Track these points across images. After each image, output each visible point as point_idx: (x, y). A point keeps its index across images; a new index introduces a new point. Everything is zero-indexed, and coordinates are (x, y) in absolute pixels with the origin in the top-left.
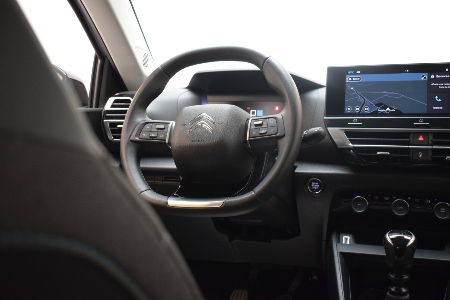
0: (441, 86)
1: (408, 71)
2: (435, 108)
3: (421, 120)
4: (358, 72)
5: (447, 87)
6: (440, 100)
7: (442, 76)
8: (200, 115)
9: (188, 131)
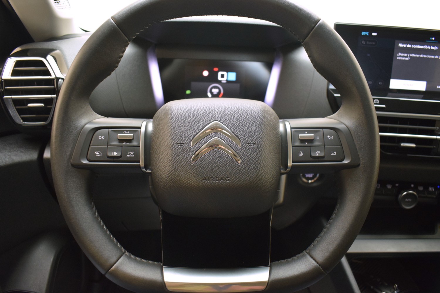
8: (209, 124)
9: (191, 158)
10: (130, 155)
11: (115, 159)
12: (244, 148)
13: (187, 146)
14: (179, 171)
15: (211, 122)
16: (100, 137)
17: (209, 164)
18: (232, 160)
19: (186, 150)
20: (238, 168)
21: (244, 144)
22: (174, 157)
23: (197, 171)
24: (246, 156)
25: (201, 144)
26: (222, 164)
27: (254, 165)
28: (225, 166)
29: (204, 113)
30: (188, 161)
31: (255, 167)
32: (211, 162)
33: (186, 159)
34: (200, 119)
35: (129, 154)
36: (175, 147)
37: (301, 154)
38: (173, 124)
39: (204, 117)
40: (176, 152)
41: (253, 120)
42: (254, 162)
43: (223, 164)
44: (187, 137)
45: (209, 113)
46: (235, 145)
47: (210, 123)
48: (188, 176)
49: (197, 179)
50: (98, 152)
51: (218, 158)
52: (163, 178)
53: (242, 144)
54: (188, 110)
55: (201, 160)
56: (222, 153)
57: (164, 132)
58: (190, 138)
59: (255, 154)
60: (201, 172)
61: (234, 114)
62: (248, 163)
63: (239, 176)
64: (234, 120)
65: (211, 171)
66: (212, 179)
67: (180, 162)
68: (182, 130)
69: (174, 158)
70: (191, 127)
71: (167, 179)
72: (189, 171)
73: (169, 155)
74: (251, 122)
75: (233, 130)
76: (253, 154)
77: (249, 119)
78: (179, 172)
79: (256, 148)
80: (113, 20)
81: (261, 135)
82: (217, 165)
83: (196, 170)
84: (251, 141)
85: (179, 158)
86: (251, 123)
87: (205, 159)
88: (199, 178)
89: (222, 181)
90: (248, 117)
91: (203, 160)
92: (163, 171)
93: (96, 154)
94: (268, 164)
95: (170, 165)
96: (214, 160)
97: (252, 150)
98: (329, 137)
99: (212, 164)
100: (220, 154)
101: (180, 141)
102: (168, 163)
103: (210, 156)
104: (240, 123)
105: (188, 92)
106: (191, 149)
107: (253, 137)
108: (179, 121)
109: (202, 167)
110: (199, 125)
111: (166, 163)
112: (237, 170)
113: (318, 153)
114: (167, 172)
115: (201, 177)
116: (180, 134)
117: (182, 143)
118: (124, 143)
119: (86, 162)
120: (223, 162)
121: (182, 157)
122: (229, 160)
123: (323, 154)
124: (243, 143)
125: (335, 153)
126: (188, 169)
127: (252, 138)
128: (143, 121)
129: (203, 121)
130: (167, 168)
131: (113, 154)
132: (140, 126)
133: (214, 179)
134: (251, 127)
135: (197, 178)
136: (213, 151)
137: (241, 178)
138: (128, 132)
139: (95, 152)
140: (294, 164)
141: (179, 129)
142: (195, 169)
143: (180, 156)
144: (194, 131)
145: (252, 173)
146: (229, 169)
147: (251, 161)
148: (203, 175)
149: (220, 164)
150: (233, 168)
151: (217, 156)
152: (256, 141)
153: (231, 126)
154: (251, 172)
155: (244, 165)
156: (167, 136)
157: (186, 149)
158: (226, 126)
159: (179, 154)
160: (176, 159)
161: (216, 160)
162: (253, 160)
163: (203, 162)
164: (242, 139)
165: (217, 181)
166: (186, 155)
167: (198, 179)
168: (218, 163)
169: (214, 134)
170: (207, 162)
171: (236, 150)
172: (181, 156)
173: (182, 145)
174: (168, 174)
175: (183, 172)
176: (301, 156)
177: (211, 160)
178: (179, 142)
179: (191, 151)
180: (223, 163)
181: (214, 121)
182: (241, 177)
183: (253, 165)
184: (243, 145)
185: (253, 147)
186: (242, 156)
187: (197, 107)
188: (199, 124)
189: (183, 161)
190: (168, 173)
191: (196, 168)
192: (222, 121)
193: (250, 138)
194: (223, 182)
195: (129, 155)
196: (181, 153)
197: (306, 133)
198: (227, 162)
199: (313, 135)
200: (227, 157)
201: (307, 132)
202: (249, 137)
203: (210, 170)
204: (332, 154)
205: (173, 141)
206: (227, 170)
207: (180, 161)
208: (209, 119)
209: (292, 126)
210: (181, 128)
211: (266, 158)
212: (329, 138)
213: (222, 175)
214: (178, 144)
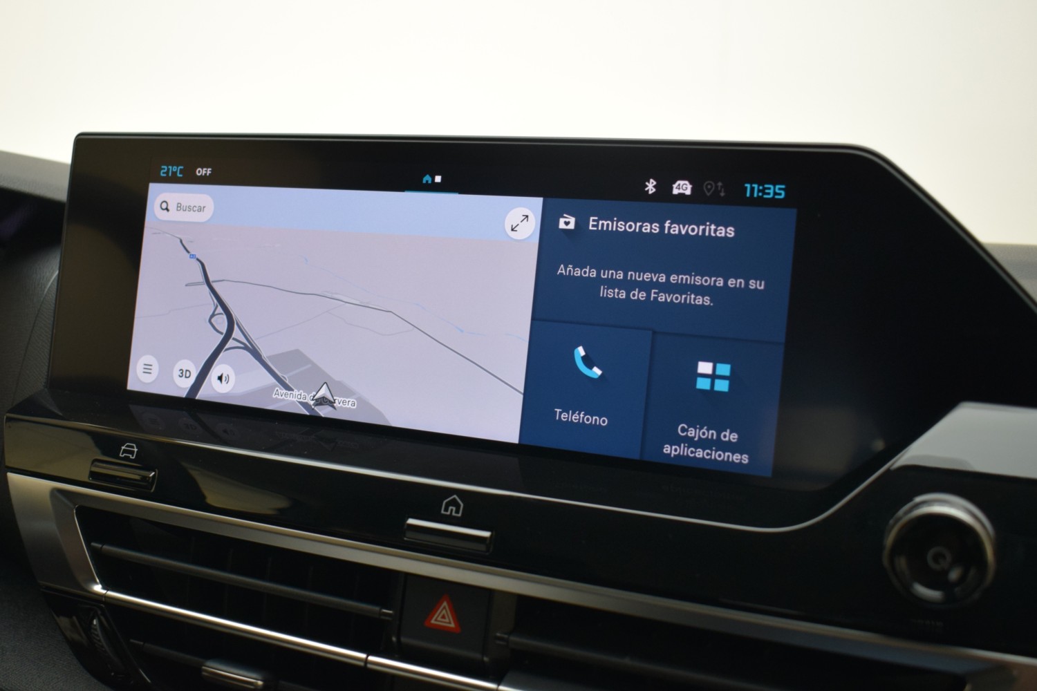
0: (612, 283)
1: (438, 179)
2: (564, 416)
3: (454, 503)
4: (201, 172)
5: (642, 296)
6: (597, 372)
7: (621, 226)
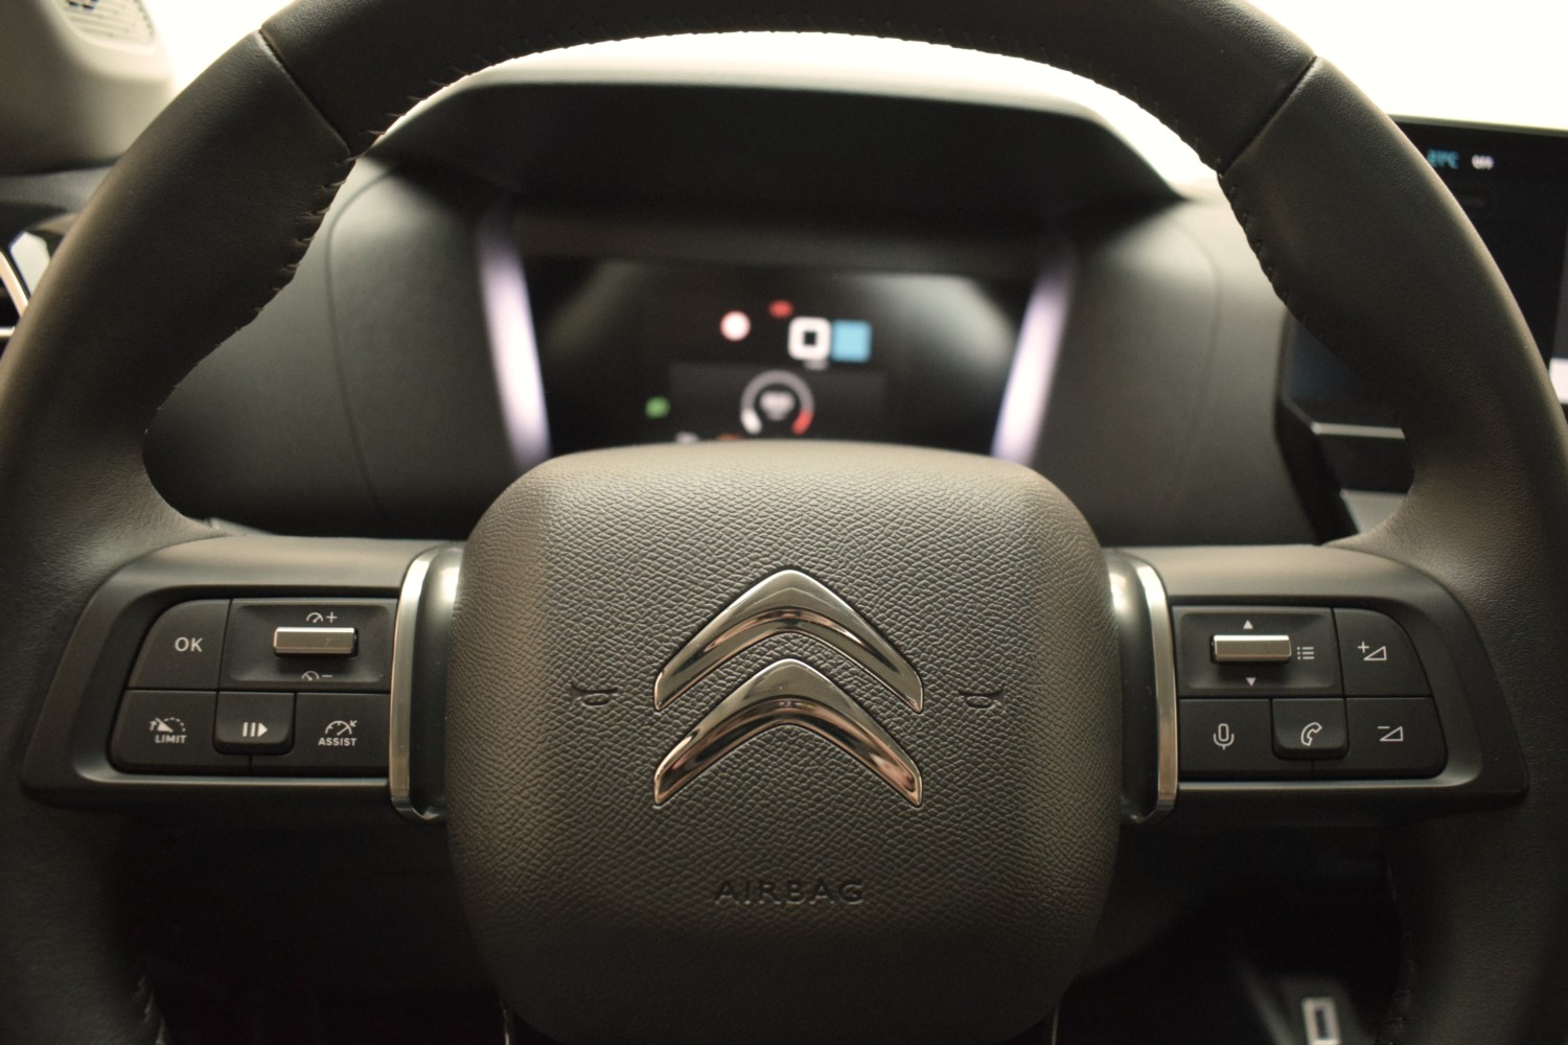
8: (751, 585)
9: (654, 772)
10: (339, 735)
11: (258, 761)
12: (939, 720)
13: (631, 707)
14: (585, 846)
15: (765, 576)
16: (182, 644)
17: (753, 805)
18: (877, 783)
19: (623, 727)
20: (907, 827)
21: (943, 696)
22: (560, 763)
23: (686, 846)
24: (950, 762)
25: (707, 694)
26: (821, 809)
27: (994, 810)
28: (838, 817)
29: (727, 524)
30: (633, 792)
31: (1002, 822)
32: (764, 797)
33: (625, 776)
34: (702, 558)
35: (332, 734)
36: (567, 707)
37: (1224, 736)
38: (556, 581)
39: (726, 549)
40: (572, 738)
41: (988, 565)
42: (993, 793)
43: (829, 808)
44: (630, 656)
45: (752, 528)
46: (893, 704)
47: (758, 581)
48: (633, 873)
49: (687, 888)
50: (168, 724)
51: (800, 772)
52: (499, 877)
53: (931, 697)
54: (640, 507)
55: (705, 784)
56: (824, 748)
57: (510, 623)
58: (650, 663)
59: (999, 752)
60: (707, 853)
61: (886, 530)
62: (963, 801)
63: (916, 875)
64: (885, 565)
65: (763, 844)
66: (767, 891)
67: (590, 795)
68: (607, 618)
69: (562, 772)
70: (655, 599)
71: (519, 882)
72: (638, 843)
73: (535, 752)
74: (973, 573)
75: (882, 619)
76: (988, 754)
77: (964, 559)
78: (586, 850)
79: (1004, 717)
80: (265, 39)
81: (1027, 648)
82: (792, 815)
83: (679, 842)
84: (974, 679)
85: (586, 774)
86: (976, 581)
87: (728, 779)
88: (695, 884)
89: (820, 901)
90: (963, 550)
91: (719, 783)
92: (503, 840)
93: (156, 731)
94: (1066, 800)
95: (540, 808)
96: (776, 784)
97: (983, 732)
98: (1363, 647)
99: (767, 806)
100: (811, 749)
101: (594, 679)
102: (526, 798)
103: (758, 760)
104: (920, 579)
105: (657, 407)
106: (652, 724)
107: (987, 656)
108: (590, 566)
109: (711, 825)
110: (699, 592)
111: (518, 798)
112: (901, 842)
113: (1312, 735)
114: (524, 846)
115: (703, 879)
116: (596, 638)
117: (603, 687)
118: (306, 674)
119: (101, 774)
120: (827, 796)
121: (603, 766)
122: (860, 784)
123: (1336, 741)
124: (933, 690)
125: (1397, 735)
126: (637, 833)
127: (982, 662)
128: (417, 557)
129: (722, 566)
130: (523, 824)
131: (245, 734)
132: (395, 584)
133: (775, 891)
134: (977, 601)
135: (686, 883)
136: (773, 734)
137: (923, 884)
138: (332, 617)
139: (153, 723)
140: (1187, 786)
141: (591, 613)
142: (673, 836)
143: (591, 759)
144: (672, 625)
145: (986, 856)
146: (858, 836)
147: (976, 791)
148: (716, 867)
149: (812, 806)
150: (883, 831)
151: (796, 762)
152: (1002, 678)
153: (869, 599)
154: (977, 851)
155: (940, 810)
156: (526, 647)
157: (628, 721)
158: (844, 598)
159: (588, 749)
160: (570, 776)
161: (791, 783)
162: (991, 785)
163: (716, 798)
164: (929, 671)
165: (795, 899)
166: (625, 754)
167: (687, 892)
168: (798, 800)
169: (778, 642)
170: (740, 796)
171: (898, 732)
172: (598, 761)
173: (606, 701)
174: (525, 855)
175: (607, 848)
176: (1224, 746)
177: (762, 787)
178: (589, 684)
179: (654, 734)
180: (828, 804)
181: (780, 569)
182: (924, 880)
183: (987, 813)
184: (937, 701)
185: (988, 710)
186: (927, 765)
187: (691, 495)
188: (696, 584)
189: (607, 792)
190: (524, 850)
191: (678, 826)
192: (820, 569)
193: (972, 662)
194: (828, 908)
195: (329, 740)
196: (596, 743)
197: (1248, 625)
198: (847, 795)
199: (1285, 638)
200: (846, 769)
201: (1252, 623)
202: (966, 657)
203: (755, 840)
204: (1383, 739)
205: (559, 676)
206: (851, 841)
207: (593, 788)
208: (752, 559)
209: (1173, 592)
210: (601, 606)
211: (1058, 768)
212: (1368, 652)
213: (821, 870)
214: (584, 692)
